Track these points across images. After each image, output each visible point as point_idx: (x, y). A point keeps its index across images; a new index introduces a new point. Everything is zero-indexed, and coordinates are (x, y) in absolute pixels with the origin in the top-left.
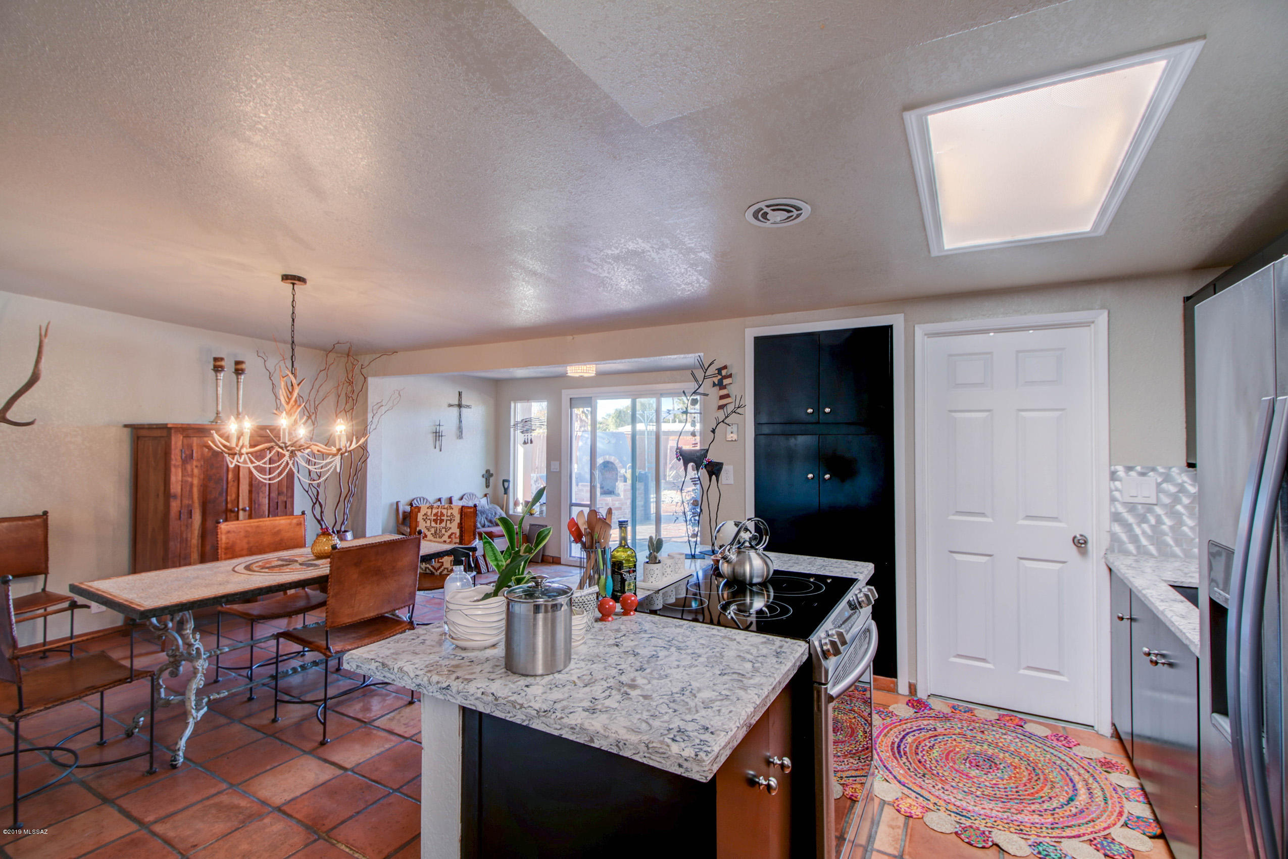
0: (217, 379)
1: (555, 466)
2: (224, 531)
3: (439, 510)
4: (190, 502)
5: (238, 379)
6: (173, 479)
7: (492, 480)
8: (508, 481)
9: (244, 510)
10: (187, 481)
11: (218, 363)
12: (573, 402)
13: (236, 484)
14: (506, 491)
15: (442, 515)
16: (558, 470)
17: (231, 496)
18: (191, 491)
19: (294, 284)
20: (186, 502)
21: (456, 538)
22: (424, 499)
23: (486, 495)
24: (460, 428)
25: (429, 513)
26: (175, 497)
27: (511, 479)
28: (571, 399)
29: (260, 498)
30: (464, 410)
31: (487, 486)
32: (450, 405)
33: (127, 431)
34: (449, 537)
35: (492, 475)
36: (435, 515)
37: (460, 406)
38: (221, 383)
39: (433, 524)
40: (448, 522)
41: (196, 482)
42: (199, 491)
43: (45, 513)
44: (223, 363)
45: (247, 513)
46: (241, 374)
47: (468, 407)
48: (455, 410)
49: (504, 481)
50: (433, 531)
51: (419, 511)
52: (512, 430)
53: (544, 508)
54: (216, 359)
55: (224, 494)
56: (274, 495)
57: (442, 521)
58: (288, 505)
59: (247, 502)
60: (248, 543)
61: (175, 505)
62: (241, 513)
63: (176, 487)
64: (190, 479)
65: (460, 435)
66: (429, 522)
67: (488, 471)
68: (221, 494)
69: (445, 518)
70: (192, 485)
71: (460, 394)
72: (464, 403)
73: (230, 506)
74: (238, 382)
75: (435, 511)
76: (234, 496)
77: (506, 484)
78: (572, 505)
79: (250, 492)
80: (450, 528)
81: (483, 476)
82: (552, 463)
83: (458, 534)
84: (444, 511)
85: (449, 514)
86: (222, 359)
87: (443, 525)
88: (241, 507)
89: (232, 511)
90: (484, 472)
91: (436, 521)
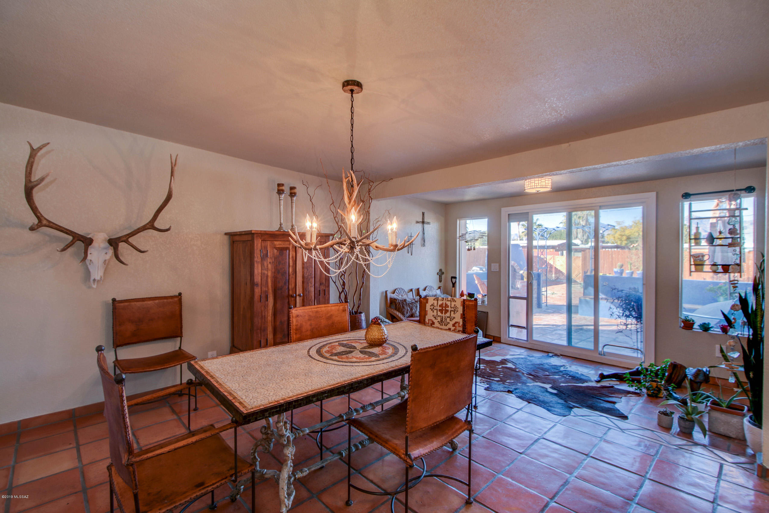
0: (280, 200)
1: (495, 267)
2: (294, 315)
3: (444, 302)
4: (267, 289)
5: (292, 200)
6: (256, 272)
7: (443, 276)
8: (455, 278)
9: (300, 295)
10: (264, 274)
11: (281, 188)
12: (510, 217)
13: (294, 276)
14: (454, 285)
15: (447, 306)
16: (498, 270)
17: (291, 285)
18: (267, 281)
19: (352, 91)
20: (264, 289)
21: (459, 326)
22: (402, 289)
23: (439, 288)
24: (424, 240)
25: (435, 304)
26: (257, 285)
27: (457, 277)
28: (509, 214)
29: (309, 287)
30: (426, 226)
31: (440, 281)
32: (417, 222)
33: (226, 237)
34: (454, 325)
35: (443, 273)
36: (440, 306)
37: (423, 222)
38: (282, 202)
39: (439, 314)
40: (452, 313)
41: (270, 274)
42: (272, 281)
43: (180, 294)
44: (283, 188)
45: (301, 298)
46: (294, 196)
47: (428, 223)
48: (420, 225)
49: (452, 278)
50: (439, 319)
51: (427, 302)
52: (458, 240)
53: (486, 299)
54: (279, 185)
55: (287, 284)
56: (317, 285)
57: (447, 311)
58: (326, 293)
59: (301, 290)
60: (311, 325)
61: (257, 291)
62: (298, 298)
63: (258, 279)
64: (266, 272)
65: (424, 245)
66: (435, 311)
67: (440, 270)
68: (285, 283)
69: (449, 309)
70: (267, 276)
71: (423, 214)
72: (426, 220)
73: (291, 292)
74: (292, 202)
75: (440, 303)
76: (293, 285)
77: (454, 280)
78: (509, 297)
79: (303, 282)
80: (454, 318)
81: (438, 274)
82: (492, 264)
83: (461, 323)
84: (449, 303)
85: (453, 306)
86: (283, 185)
87: (448, 314)
88: (297, 293)
89: (292, 296)
90: (438, 271)
91: (441, 311)
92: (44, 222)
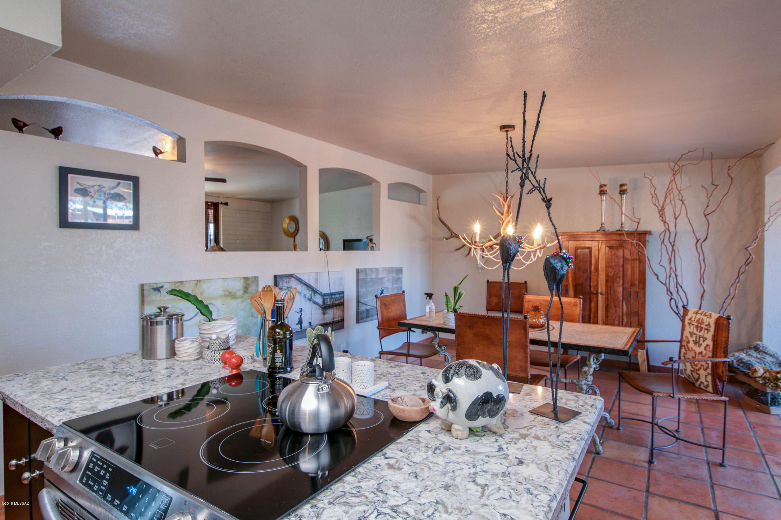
0: (602, 200)
3: (702, 317)
4: (567, 284)
5: (621, 198)
9: (602, 294)
11: (602, 189)
13: (596, 274)
15: (702, 323)
17: (593, 282)
19: (507, 131)
20: (565, 283)
21: (710, 350)
25: (693, 319)
29: (615, 286)
34: (705, 348)
36: (697, 321)
38: (604, 203)
39: (695, 331)
40: (706, 332)
42: (572, 277)
43: (526, 282)
44: (605, 188)
45: (604, 296)
46: (623, 194)
50: (694, 338)
51: (687, 315)
54: (601, 186)
55: (588, 281)
56: (627, 285)
57: (701, 329)
58: (640, 295)
59: (604, 288)
62: (600, 295)
66: (692, 327)
68: (586, 280)
73: (592, 289)
74: (622, 200)
75: (698, 316)
76: (595, 283)
79: (607, 281)
80: (706, 339)
83: (712, 347)
84: (705, 319)
85: (707, 323)
86: (605, 185)
87: (702, 333)
88: (599, 291)
89: (593, 293)
91: (697, 327)
92: (453, 235)
